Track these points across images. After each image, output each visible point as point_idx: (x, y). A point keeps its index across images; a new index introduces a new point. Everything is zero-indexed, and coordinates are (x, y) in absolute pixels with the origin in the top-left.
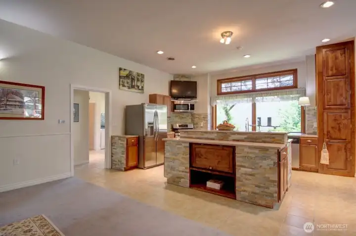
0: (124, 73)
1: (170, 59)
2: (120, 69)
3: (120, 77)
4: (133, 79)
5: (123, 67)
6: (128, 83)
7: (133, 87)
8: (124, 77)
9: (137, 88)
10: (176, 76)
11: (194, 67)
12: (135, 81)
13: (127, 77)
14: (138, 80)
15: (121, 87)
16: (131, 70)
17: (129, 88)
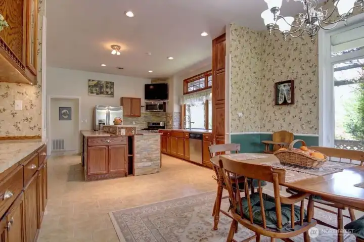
0: (92, 83)
1: (120, 68)
2: (89, 80)
4: (101, 88)
5: (92, 79)
6: (96, 90)
7: (101, 93)
8: (93, 86)
9: (106, 93)
10: (153, 79)
11: (150, 71)
12: (104, 88)
13: (96, 85)
14: (107, 87)
15: (90, 94)
16: (99, 80)
17: (97, 94)
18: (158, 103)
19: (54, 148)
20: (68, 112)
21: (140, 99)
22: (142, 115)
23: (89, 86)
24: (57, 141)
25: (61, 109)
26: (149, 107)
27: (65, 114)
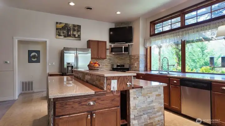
0: (60, 26)
1: (88, 8)
2: (57, 23)
3: (57, 28)
4: (69, 30)
5: (59, 21)
6: (64, 33)
7: (69, 36)
8: (60, 28)
9: (73, 36)
10: (117, 23)
11: (118, 13)
12: (71, 31)
13: (63, 28)
14: (74, 30)
15: (57, 36)
16: (66, 23)
17: (65, 37)
18: (124, 45)
19: (23, 90)
20: (36, 55)
21: (105, 42)
22: (107, 57)
23: (57, 29)
24: (26, 83)
25: (30, 52)
26: (113, 50)
27: (34, 57)
